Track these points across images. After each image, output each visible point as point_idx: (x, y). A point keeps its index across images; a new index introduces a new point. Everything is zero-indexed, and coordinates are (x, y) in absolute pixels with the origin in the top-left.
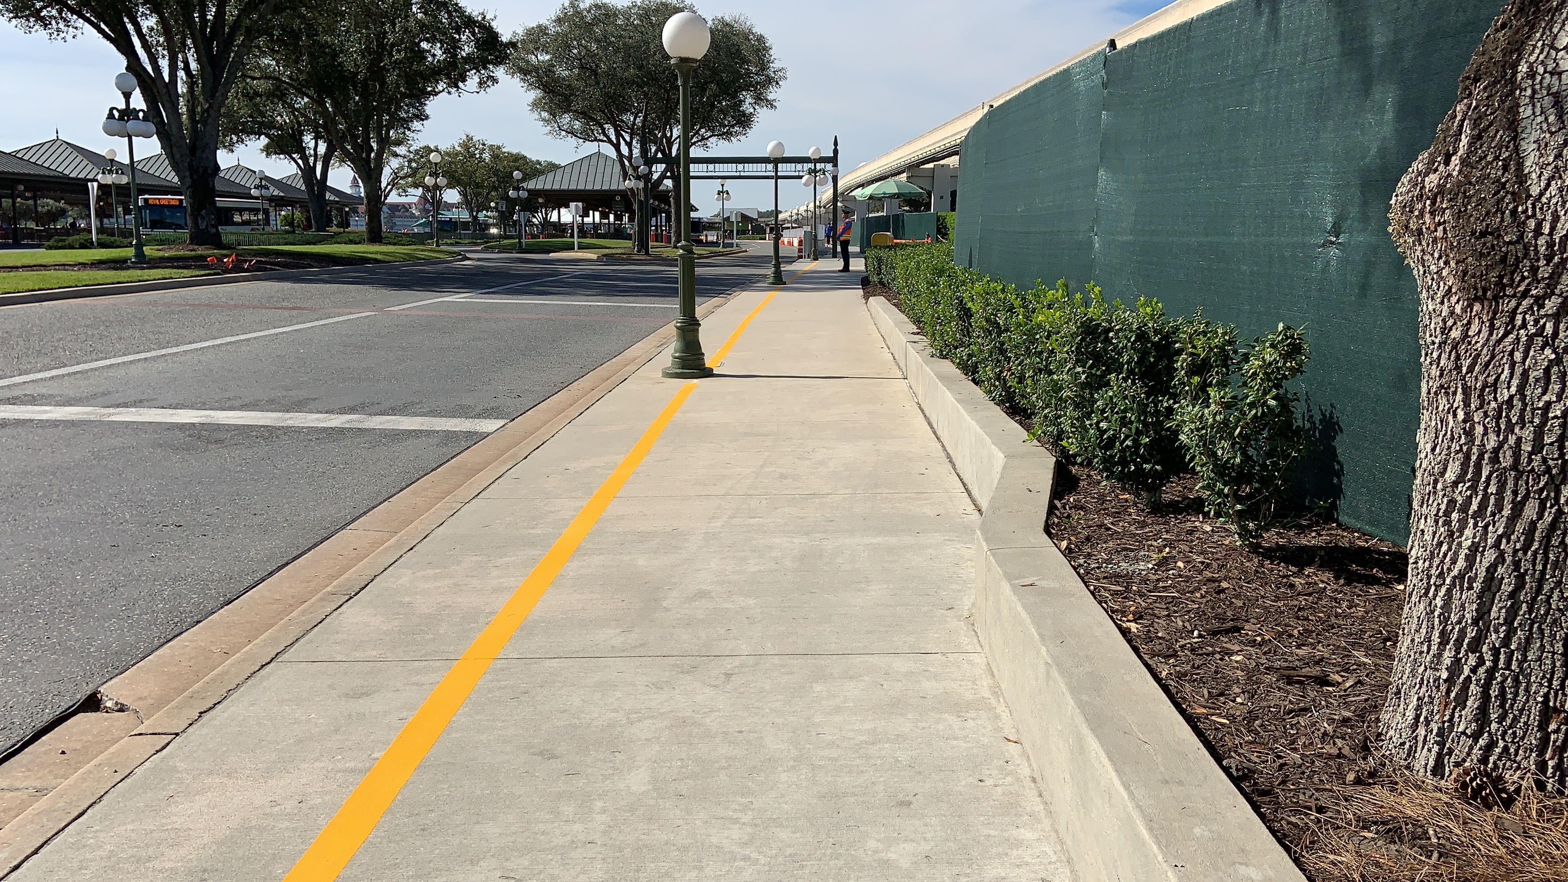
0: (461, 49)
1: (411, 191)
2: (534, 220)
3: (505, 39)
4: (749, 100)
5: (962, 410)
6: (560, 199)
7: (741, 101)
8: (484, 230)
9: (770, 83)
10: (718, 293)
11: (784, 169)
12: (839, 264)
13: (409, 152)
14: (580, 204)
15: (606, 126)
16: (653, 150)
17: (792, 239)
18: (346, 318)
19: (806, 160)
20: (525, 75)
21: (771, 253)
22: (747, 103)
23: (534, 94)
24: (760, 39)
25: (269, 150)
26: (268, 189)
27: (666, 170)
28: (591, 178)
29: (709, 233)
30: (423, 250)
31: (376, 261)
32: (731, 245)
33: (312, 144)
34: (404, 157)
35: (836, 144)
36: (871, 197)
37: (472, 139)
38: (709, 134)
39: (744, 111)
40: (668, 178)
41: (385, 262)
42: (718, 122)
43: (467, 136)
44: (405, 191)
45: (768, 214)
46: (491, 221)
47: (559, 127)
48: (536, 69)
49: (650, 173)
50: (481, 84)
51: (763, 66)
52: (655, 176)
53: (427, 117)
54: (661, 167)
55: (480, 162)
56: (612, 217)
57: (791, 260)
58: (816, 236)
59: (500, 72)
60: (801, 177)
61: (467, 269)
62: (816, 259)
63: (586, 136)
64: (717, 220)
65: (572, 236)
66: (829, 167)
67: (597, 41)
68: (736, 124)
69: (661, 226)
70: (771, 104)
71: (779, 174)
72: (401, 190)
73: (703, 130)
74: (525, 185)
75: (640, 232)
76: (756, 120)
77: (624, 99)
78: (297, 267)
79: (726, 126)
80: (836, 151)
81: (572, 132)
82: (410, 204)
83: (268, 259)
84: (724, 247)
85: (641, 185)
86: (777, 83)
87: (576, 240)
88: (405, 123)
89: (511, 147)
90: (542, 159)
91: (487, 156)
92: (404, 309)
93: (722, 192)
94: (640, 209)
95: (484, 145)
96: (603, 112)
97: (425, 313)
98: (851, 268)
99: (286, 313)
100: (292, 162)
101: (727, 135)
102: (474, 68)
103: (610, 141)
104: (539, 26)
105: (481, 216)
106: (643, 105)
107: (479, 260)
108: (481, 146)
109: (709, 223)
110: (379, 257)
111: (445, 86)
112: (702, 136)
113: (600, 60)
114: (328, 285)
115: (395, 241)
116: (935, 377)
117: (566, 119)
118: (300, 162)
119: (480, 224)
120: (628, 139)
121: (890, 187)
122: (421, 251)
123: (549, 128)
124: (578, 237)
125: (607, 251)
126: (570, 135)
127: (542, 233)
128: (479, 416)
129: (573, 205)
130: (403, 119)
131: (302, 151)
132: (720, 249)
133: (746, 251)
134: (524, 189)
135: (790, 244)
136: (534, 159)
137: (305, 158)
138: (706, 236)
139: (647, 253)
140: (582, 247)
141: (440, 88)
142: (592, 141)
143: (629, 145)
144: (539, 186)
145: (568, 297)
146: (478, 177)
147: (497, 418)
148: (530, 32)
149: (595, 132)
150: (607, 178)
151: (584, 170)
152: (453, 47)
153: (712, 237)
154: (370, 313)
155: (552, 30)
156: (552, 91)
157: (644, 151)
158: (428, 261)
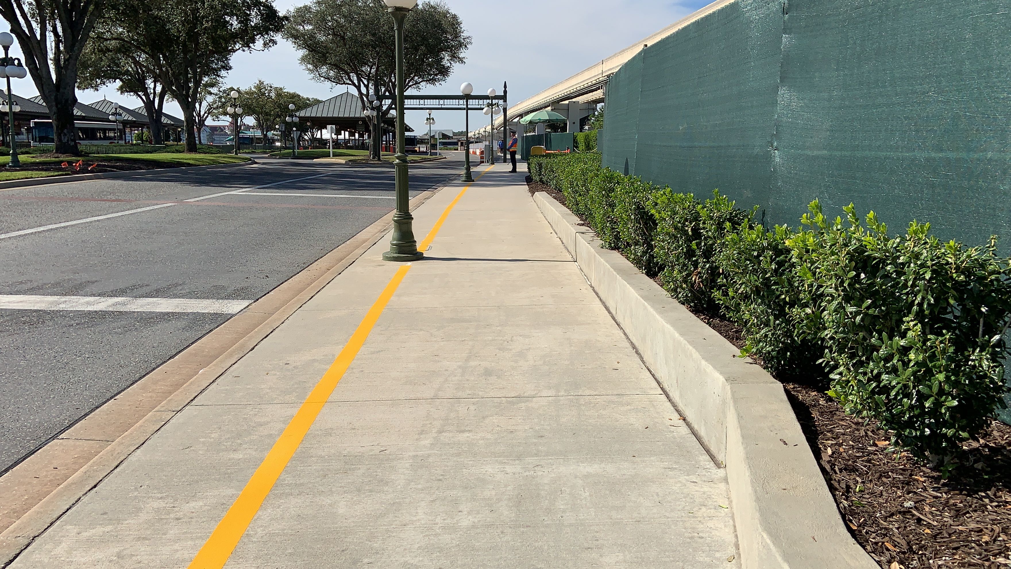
0: (250, 21)
1: (222, 117)
2: (306, 137)
3: (281, 14)
4: (447, 58)
5: (649, 307)
6: (321, 123)
7: (442, 58)
8: (271, 143)
9: (461, 46)
10: (427, 188)
11: (473, 103)
12: (508, 167)
13: (220, 91)
14: (334, 126)
15: (351, 74)
16: (383, 91)
17: (476, 150)
18: (151, 208)
19: (486, 97)
20: (296, 39)
21: (464, 159)
22: (446, 59)
23: (302, 52)
24: (455, 17)
25: (122, 90)
26: (121, 115)
27: (392, 104)
28: (342, 109)
29: (421, 146)
30: (224, 157)
31: (189, 165)
32: (436, 154)
33: (152, 86)
34: (216, 95)
35: (505, 87)
36: (531, 122)
37: (263, 84)
38: (420, 80)
39: (443, 65)
40: (393, 109)
41: (195, 165)
42: (427, 72)
43: (260, 81)
44: (218, 118)
45: (461, 133)
46: (276, 137)
47: (319, 74)
48: (303, 35)
49: (381, 105)
50: (265, 44)
51: (456, 35)
52: (384, 108)
53: (230, 68)
54: (388, 102)
55: (268, 98)
56: (357, 135)
57: (477, 164)
58: (492, 148)
59: (278, 37)
60: (482, 109)
61: (254, 170)
62: (493, 164)
63: (338, 81)
64: (426, 137)
65: (329, 148)
66: (501, 102)
67: (345, 17)
68: (438, 74)
69: (389, 141)
70: (461, 60)
71: (469, 107)
72: (215, 117)
73: (416, 78)
74: (297, 114)
75: (374, 146)
76: (452, 71)
77: (363, 56)
78: (129, 169)
79: (432, 75)
80: (505, 92)
81: (328, 79)
82: (224, 127)
83: (109, 164)
84: (431, 155)
85: (375, 113)
86: (466, 47)
87: (331, 150)
88: (216, 72)
89: (289, 89)
90: (310, 97)
91: (273, 95)
92: (198, 201)
93: (430, 119)
94: (374, 130)
95: (271, 87)
96: (349, 65)
97: (213, 204)
98: (517, 170)
99: (108, 204)
100: (139, 98)
101: (432, 81)
102: (260, 34)
103: (354, 84)
104: (305, 7)
105: (270, 134)
106: (376, 61)
107: (264, 164)
108: (269, 88)
109: (421, 139)
110: (191, 162)
111: (240, 46)
112: (416, 81)
113: (346, 29)
114: (149, 182)
115: (208, 151)
116: (612, 270)
117: (324, 69)
118: (144, 97)
119: (269, 140)
120: (366, 83)
121: (544, 115)
122: (222, 158)
123: (312, 75)
124: (333, 148)
125: (352, 158)
126: (327, 80)
127: (310, 145)
128: (228, 297)
129: (329, 127)
130: (215, 69)
131: (145, 90)
132: (429, 156)
133: (445, 158)
134: (296, 116)
135: (474, 153)
136: (305, 97)
137: (147, 95)
138: (419, 148)
139: (379, 159)
140: (335, 155)
141: (237, 47)
142: (342, 84)
143: (367, 87)
144: (308, 115)
145: (321, 191)
146: (267, 108)
147: (244, 299)
148: (299, 10)
149: (344, 78)
150: (353, 109)
151: (338, 104)
152: (245, 20)
153: (423, 149)
154: (170, 204)
155: (314, 9)
156: (315, 51)
157: (377, 91)
158: (226, 165)
